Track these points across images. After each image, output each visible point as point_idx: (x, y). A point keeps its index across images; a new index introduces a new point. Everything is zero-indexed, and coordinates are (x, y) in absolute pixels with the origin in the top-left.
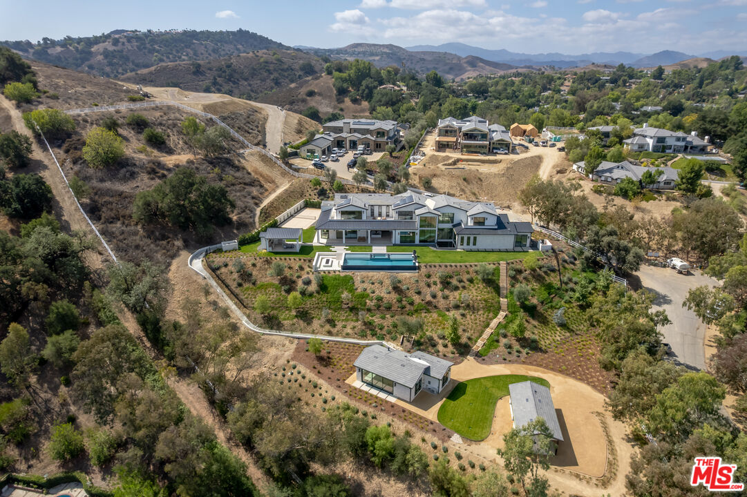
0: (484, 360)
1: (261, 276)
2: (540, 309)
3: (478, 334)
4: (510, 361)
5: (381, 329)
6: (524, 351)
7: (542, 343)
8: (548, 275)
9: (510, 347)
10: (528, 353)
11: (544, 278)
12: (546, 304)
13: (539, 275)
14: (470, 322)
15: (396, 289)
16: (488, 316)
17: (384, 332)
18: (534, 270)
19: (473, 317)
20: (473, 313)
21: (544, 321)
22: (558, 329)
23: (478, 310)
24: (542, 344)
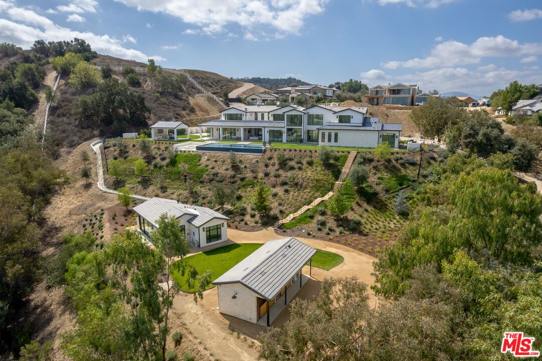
0: (285, 232)
1: (134, 153)
2: (383, 196)
3: (294, 209)
4: (314, 236)
5: (203, 198)
6: (338, 230)
7: (369, 226)
8: (405, 168)
9: (323, 224)
10: (341, 233)
11: (399, 170)
12: (392, 193)
13: (394, 167)
14: (290, 199)
15: (235, 167)
16: (314, 194)
17: (206, 201)
18: (389, 161)
19: (296, 194)
20: (299, 190)
21: (381, 207)
22: (397, 217)
23: (306, 188)
24: (366, 228)
